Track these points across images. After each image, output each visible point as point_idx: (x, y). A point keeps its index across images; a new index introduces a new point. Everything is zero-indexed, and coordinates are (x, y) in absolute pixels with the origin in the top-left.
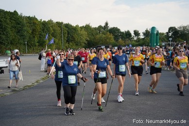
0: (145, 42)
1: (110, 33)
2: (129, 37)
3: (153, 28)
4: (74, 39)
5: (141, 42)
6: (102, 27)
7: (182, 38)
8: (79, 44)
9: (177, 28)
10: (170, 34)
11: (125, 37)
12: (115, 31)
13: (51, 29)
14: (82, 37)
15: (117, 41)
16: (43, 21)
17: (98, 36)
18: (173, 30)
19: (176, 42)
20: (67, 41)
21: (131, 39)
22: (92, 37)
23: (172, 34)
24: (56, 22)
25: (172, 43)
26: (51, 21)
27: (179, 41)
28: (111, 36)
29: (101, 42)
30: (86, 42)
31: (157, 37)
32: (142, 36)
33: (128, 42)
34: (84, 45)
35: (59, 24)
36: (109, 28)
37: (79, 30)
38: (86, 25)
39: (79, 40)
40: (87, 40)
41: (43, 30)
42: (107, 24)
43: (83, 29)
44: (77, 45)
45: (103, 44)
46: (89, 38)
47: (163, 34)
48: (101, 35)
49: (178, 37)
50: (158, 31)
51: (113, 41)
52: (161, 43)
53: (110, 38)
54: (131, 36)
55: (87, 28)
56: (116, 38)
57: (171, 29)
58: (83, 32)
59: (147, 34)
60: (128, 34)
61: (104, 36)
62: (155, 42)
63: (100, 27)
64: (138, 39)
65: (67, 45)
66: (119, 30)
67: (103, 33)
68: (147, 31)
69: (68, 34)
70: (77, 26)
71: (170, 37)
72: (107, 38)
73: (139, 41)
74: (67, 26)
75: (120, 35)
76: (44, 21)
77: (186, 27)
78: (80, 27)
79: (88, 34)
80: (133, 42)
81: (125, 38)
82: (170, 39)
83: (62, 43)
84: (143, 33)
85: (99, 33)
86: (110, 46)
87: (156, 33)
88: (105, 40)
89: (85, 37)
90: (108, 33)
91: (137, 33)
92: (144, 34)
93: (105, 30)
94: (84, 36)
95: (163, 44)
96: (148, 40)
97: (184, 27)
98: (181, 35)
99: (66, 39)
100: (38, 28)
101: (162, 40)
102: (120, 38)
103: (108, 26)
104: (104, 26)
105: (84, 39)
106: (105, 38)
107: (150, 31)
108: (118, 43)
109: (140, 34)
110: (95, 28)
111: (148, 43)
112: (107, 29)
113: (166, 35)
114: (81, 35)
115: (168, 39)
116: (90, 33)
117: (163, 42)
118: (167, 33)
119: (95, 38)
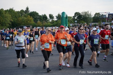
0: (58, 23)
3: (63, 13)
5: (55, 23)
6: (24, 11)
7: (84, 21)
8: (4, 25)
9: (80, 13)
10: (76, 18)
11: (43, 19)
12: (34, 15)
14: (6, 19)
15: (36, 22)
17: (20, 18)
18: (78, 14)
19: (80, 23)
21: (48, 21)
22: (16, 19)
23: (77, 18)
25: (77, 24)
27: (82, 23)
28: (32, 19)
29: (23, 23)
30: (11, 23)
31: (66, 20)
32: (55, 19)
33: (45, 23)
34: (8, 25)
36: (29, 12)
37: (4, 13)
38: (10, 9)
39: (4, 21)
42: (27, 9)
43: (7, 12)
44: (2, 25)
45: (25, 25)
46: (13, 20)
47: (71, 17)
48: (23, 17)
49: (82, 20)
50: (67, 15)
51: (33, 22)
52: (69, 24)
53: (31, 20)
54: (47, 19)
55: (11, 11)
56: (35, 20)
57: (76, 14)
58: (8, 15)
59: (59, 17)
60: (45, 17)
61: (25, 18)
62: (65, 23)
63: (22, 11)
64: (53, 21)
66: (37, 14)
67: (25, 16)
68: (59, 15)
70: (2, 10)
71: (76, 20)
72: (28, 20)
73: (53, 23)
75: (38, 18)
77: (87, 12)
78: (5, 11)
79: (12, 17)
80: (49, 23)
81: (42, 20)
82: (76, 21)
84: (56, 16)
85: (22, 16)
86: (31, 27)
87: (65, 16)
88: (26, 21)
89: (9, 19)
90: (29, 16)
91: (51, 16)
92: (57, 17)
93: (26, 14)
95: (71, 25)
96: (60, 21)
97: (85, 13)
101: (70, 22)
102: (39, 20)
103: (29, 10)
104: (26, 11)
105: (8, 20)
106: (26, 20)
107: (61, 15)
108: (37, 24)
109: (54, 17)
110: (18, 12)
111: (60, 24)
112: (28, 13)
113: (73, 18)
114: (6, 17)
115: (74, 21)
116: (14, 15)
117: (71, 23)
118: (74, 17)
119: (18, 20)
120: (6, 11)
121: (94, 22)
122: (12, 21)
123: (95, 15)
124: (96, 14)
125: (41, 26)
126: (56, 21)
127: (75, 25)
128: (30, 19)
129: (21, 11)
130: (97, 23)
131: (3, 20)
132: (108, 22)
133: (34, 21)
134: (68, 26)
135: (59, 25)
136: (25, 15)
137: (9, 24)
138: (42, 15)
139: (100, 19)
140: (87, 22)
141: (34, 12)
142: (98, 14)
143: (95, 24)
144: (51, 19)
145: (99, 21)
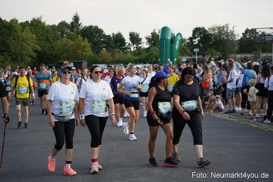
0: (151, 55)
1: (83, 36)
2: (121, 45)
3: (165, 30)
4: (8, 47)
5: (144, 55)
6: (67, 24)
7: (216, 49)
8: (19, 59)
9: (207, 29)
10: (196, 41)
11: (113, 45)
12: (93, 34)
14: (24, 44)
15: (97, 53)
17: (59, 42)
18: (200, 33)
21: (125, 49)
22: (48, 45)
23: (199, 41)
25: (201, 57)
27: (212, 55)
28: (86, 43)
30: (35, 55)
31: (171, 47)
32: (145, 45)
33: (120, 55)
34: (29, 59)
36: (81, 28)
37: (19, 29)
38: (34, 21)
39: (18, 50)
40: (36, 51)
42: (76, 19)
43: (28, 28)
44: (14, 60)
45: (70, 60)
46: (41, 47)
47: (182, 41)
48: (65, 40)
49: (210, 46)
50: (173, 35)
51: (89, 52)
52: (180, 57)
53: (84, 47)
54: (125, 43)
55: (36, 25)
56: (96, 47)
57: (197, 31)
59: (154, 39)
60: (118, 39)
61: (71, 42)
62: (169, 55)
63: (63, 24)
64: (139, 49)
66: (100, 31)
67: (70, 37)
68: (154, 34)
70: (14, 21)
71: (196, 46)
72: (78, 47)
73: (139, 54)
75: (103, 42)
77: (223, 28)
78: (21, 24)
79: (39, 39)
80: (129, 55)
81: (113, 48)
82: (196, 50)
84: (146, 38)
85: (62, 36)
86: (85, 64)
87: (169, 38)
88: (74, 50)
89: (31, 44)
90: (80, 37)
91: (135, 38)
92: (149, 40)
93: (72, 31)
94: (29, 42)
95: (184, 59)
96: (156, 50)
97: (219, 28)
98: (214, 44)
101: (181, 52)
102: (104, 47)
103: (80, 22)
104: (72, 23)
105: (29, 48)
106: (73, 46)
107: (160, 35)
108: (99, 57)
109: (141, 39)
110: (53, 27)
111: (156, 57)
112: (78, 29)
113: (188, 43)
114: (23, 40)
115: (192, 50)
116: (42, 35)
117: (183, 55)
118: (191, 39)
119: (52, 47)
120: (24, 25)
121: (241, 52)
122: (39, 48)
123: (243, 34)
124: (247, 31)
125: (108, 61)
126: (147, 49)
127: (194, 60)
128: (83, 44)
129: (60, 24)
130: (249, 56)
131: (16, 47)
133: (93, 48)
134: (177, 61)
135: (154, 59)
136: (70, 35)
137: (31, 56)
138: (113, 34)
139: (257, 43)
140: (224, 51)
141: (92, 26)
142: (253, 31)
143: (243, 56)
144: (135, 46)
145: (255, 49)
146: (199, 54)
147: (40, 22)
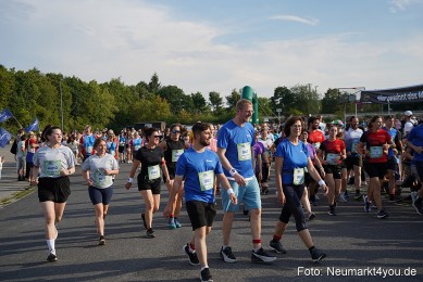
0: (232, 115)
1: (162, 97)
2: (200, 106)
3: (246, 89)
4: (87, 111)
5: (225, 115)
6: (145, 84)
7: (300, 109)
8: (97, 120)
9: (289, 88)
10: (278, 101)
11: (193, 105)
12: (171, 94)
13: (36, 88)
14: (103, 106)
15: (177, 113)
16: (16, 70)
17: (137, 103)
18: (283, 93)
20: (72, 114)
21: (205, 109)
22: (126, 106)
23: (281, 101)
24: (48, 75)
25: (283, 117)
26: (35, 72)
28: (165, 108)
29: (144, 116)
30: (113, 116)
32: (225, 105)
33: (199, 116)
34: (108, 121)
35: (54, 79)
36: (160, 88)
37: (98, 90)
38: (113, 81)
39: (97, 111)
40: (114, 113)
41: (18, 91)
42: (155, 79)
43: (106, 89)
44: (92, 122)
45: (148, 120)
46: (120, 108)
47: (264, 100)
48: (143, 101)
49: (293, 106)
50: (255, 95)
51: (168, 113)
52: (262, 118)
53: (163, 107)
54: (204, 103)
55: (114, 86)
56: (175, 106)
57: (279, 91)
58: (107, 96)
59: (233, 99)
60: (198, 100)
61: (149, 103)
63: (142, 84)
64: (219, 109)
65: (71, 121)
66: (180, 91)
67: (149, 98)
68: (234, 94)
69: (74, 99)
70: (93, 82)
71: (279, 106)
72: (157, 107)
73: (220, 114)
74: (72, 82)
75: (182, 103)
76: (21, 73)
77: (306, 87)
78: (101, 85)
79: (117, 100)
80: (210, 116)
81: (193, 108)
82: (279, 110)
83: (60, 118)
84: (227, 98)
85: (141, 97)
86: (163, 125)
87: (251, 98)
88: (153, 111)
89: (110, 106)
90: (159, 98)
91: (215, 98)
92: (230, 100)
93: (151, 92)
94: (108, 103)
95: (266, 120)
97: (301, 88)
98: (297, 103)
99: (69, 109)
100: (7, 86)
101: (263, 113)
102: (183, 108)
103: (158, 83)
104: (150, 84)
105: (107, 109)
106: (151, 107)
107: (241, 94)
108: (179, 117)
110: (131, 88)
112: (157, 89)
113: (269, 103)
114: (102, 101)
115: (274, 110)
116: (121, 96)
117: (265, 115)
118: (272, 98)
119: (131, 107)
120: (103, 86)
121: (323, 112)
122: (117, 109)
123: (326, 94)
124: (329, 91)
126: (227, 109)
127: (277, 120)
128: (161, 104)
129: (139, 84)
130: (331, 116)
131: (94, 109)
132: (359, 112)
133: (172, 109)
134: (259, 122)
136: (149, 96)
137: (109, 118)
138: (192, 94)
139: (340, 104)
141: (170, 87)
142: (336, 91)
143: (327, 116)
144: (215, 106)
145: (338, 110)
146: (282, 114)
147: (118, 83)
